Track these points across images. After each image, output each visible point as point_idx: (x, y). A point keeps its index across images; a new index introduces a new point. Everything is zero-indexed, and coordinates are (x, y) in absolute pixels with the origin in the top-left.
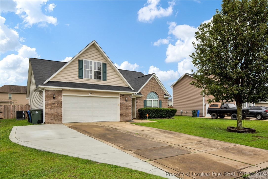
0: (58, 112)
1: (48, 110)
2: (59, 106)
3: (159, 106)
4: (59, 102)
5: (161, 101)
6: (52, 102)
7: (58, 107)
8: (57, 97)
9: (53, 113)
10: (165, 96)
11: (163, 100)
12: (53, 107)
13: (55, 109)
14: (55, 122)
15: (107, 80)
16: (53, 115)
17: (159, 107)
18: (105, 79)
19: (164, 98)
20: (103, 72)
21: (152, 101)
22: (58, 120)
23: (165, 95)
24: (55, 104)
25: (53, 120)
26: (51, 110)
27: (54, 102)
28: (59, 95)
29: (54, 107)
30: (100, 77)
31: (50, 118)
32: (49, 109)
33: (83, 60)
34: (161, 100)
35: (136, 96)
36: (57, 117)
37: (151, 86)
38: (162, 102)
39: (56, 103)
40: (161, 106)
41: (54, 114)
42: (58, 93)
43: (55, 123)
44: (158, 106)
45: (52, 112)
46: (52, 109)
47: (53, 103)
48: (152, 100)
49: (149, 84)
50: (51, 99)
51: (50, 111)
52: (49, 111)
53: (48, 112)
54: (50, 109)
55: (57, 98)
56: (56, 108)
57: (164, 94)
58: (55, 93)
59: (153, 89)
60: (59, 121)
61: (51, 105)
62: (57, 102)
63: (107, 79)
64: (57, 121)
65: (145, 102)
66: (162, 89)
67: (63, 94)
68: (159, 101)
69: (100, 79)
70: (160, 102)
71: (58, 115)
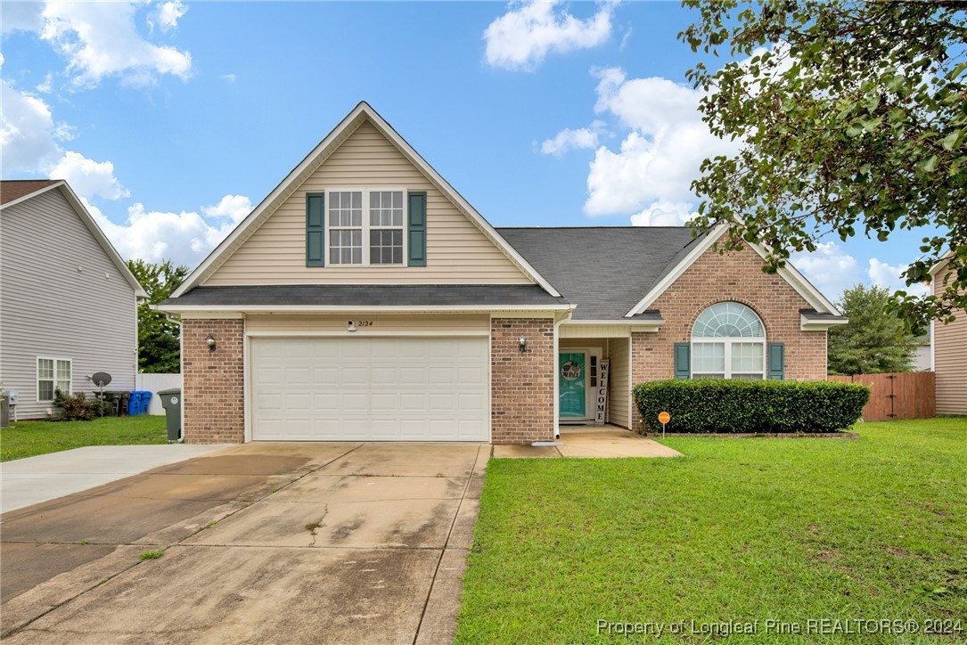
0: (225, 400)
1: (193, 392)
2: (232, 376)
3: (771, 370)
4: (231, 364)
5: (782, 346)
6: (208, 364)
7: (228, 380)
8: (222, 344)
9: (209, 404)
10: (804, 320)
11: (797, 338)
12: (209, 380)
13: (218, 388)
14: (216, 437)
15: (428, 263)
16: (211, 413)
17: (769, 376)
18: (418, 259)
19: (802, 329)
20: (410, 232)
21: (728, 348)
22: (228, 429)
23: (809, 312)
24: (216, 372)
25: (209, 429)
26: (203, 392)
27: (213, 365)
28: (232, 335)
29: (213, 382)
30: (399, 253)
31: (202, 421)
32: (195, 388)
33: (324, 193)
34: (781, 339)
35: (631, 326)
36: (225, 417)
37: (720, 274)
38: (788, 350)
39: (220, 368)
40: (781, 370)
41: (213, 409)
42: (226, 331)
43: (215, 441)
44: (764, 372)
45: (208, 398)
46: (207, 388)
47: (209, 368)
48: (728, 341)
49: (703, 267)
50: (203, 352)
51: (201, 396)
52: (196, 396)
53: (193, 400)
54: (201, 388)
55: (223, 346)
56: (219, 384)
57: (802, 311)
58: (216, 331)
59: (727, 287)
60: (233, 433)
61: (203, 376)
62: (225, 364)
63: (428, 257)
64: (222, 433)
65: (682, 353)
66: (785, 282)
67: (248, 333)
68: (770, 345)
69: (399, 260)
70: (776, 353)
71: (229, 413)
